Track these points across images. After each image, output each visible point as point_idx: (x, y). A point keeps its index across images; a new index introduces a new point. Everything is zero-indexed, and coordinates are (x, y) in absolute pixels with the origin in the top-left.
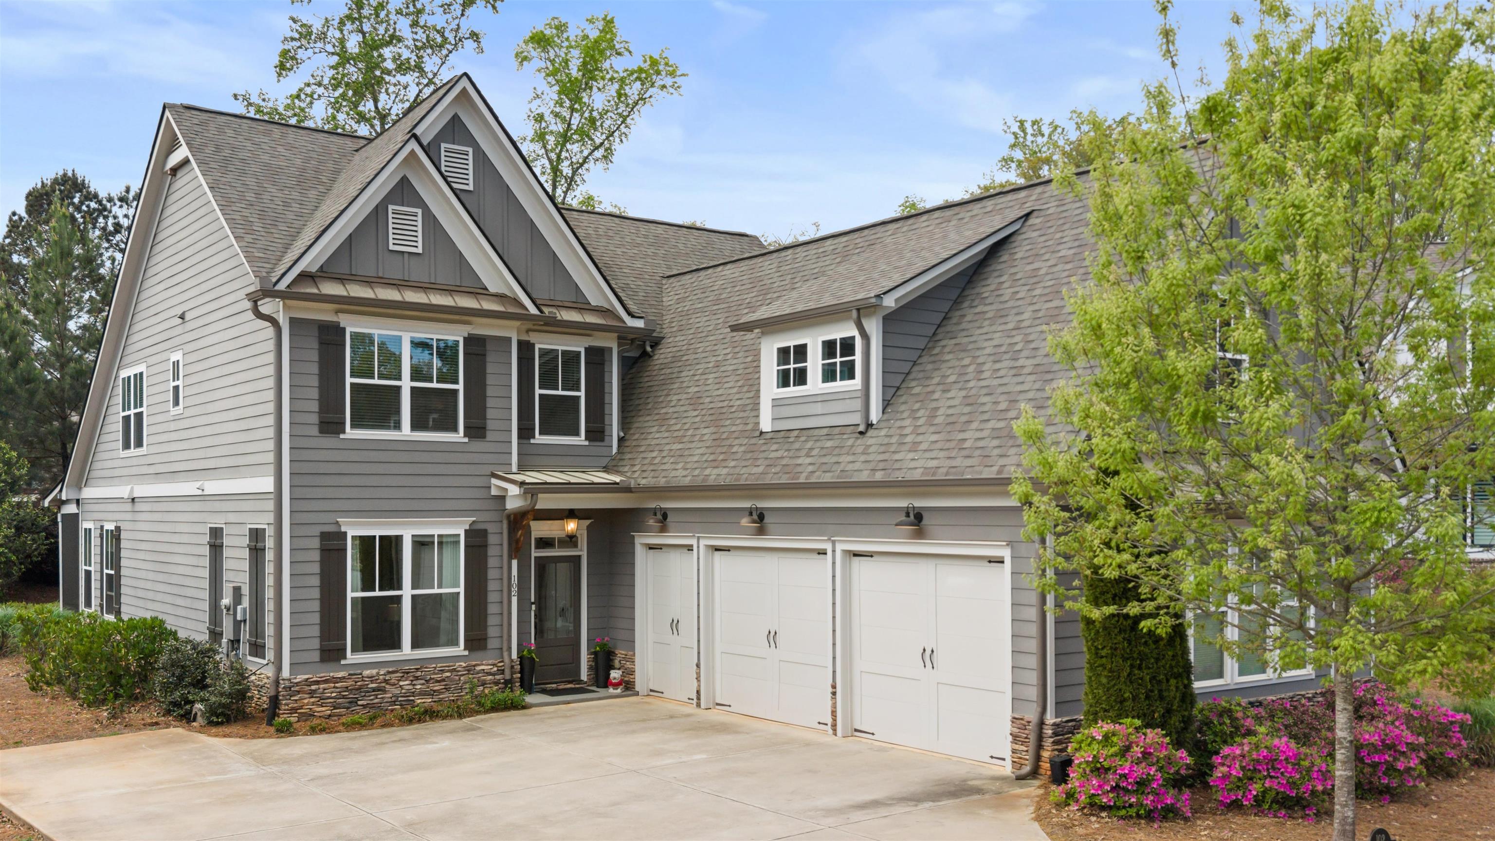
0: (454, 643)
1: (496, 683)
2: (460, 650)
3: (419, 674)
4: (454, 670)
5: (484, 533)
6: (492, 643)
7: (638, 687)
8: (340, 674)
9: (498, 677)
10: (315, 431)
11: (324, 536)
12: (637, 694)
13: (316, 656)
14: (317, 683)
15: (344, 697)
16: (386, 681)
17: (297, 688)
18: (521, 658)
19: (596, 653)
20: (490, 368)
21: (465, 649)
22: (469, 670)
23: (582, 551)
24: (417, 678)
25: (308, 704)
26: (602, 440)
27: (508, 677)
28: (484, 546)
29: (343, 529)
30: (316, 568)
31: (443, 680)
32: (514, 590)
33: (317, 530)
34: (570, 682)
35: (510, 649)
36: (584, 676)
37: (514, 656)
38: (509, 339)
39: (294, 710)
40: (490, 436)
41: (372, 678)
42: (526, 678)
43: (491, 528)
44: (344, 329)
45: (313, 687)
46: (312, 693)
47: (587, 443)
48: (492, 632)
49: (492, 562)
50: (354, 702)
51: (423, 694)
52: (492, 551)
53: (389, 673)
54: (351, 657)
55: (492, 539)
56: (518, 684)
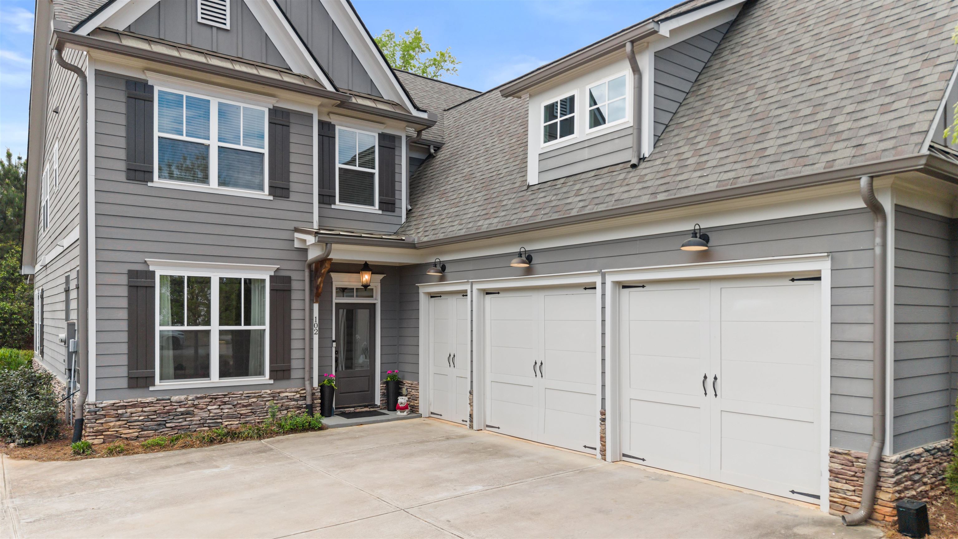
0: (261, 373)
1: (299, 408)
2: (266, 379)
3: (226, 399)
4: (260, 396)
5: (288, 280)
6: (295, 374)
7: (421, 411)
8: (149, 400)
9: (300, 403)
10: (122, 177)
11: (132, 274)
12: (420, 416)
13: (124, 383)
14: (125, 407)
15: (152, 420)
16: (194, 406)
17: (102, 412)
18: (322, 387)
19: (387, 383)
20: (293, 138)
21: (270, 378)
22: (274, 396)
23: (377, 300)
24: (225, 403)
25: (114, 427)
26: (394, 211)
27: (309, 402)
28: (289, 291)
29: (151, 268)
30: (124, 303)
31: (250, 405)
32: (316, 329)
33: (125, 268)
34: (366, 406)
35: (311, 378)
36: (378, 402)
37: (316, 384)
38: (311, 116)
39: (100, 432)
40: (293, 196)
41: (180, 403)
42: (327, 403)
43: (294, 276)
44: (152, 87)
45: (120, 412)
46: (119, 417)
47: (380, 212)
48: (295, 364)
49: (295, 305)
50: (163, 424)
51: (230, 417)
52: (295, 295)
53: (197, 398)
54: (159, 385)
55: (295, 285)
56: (318, 409)
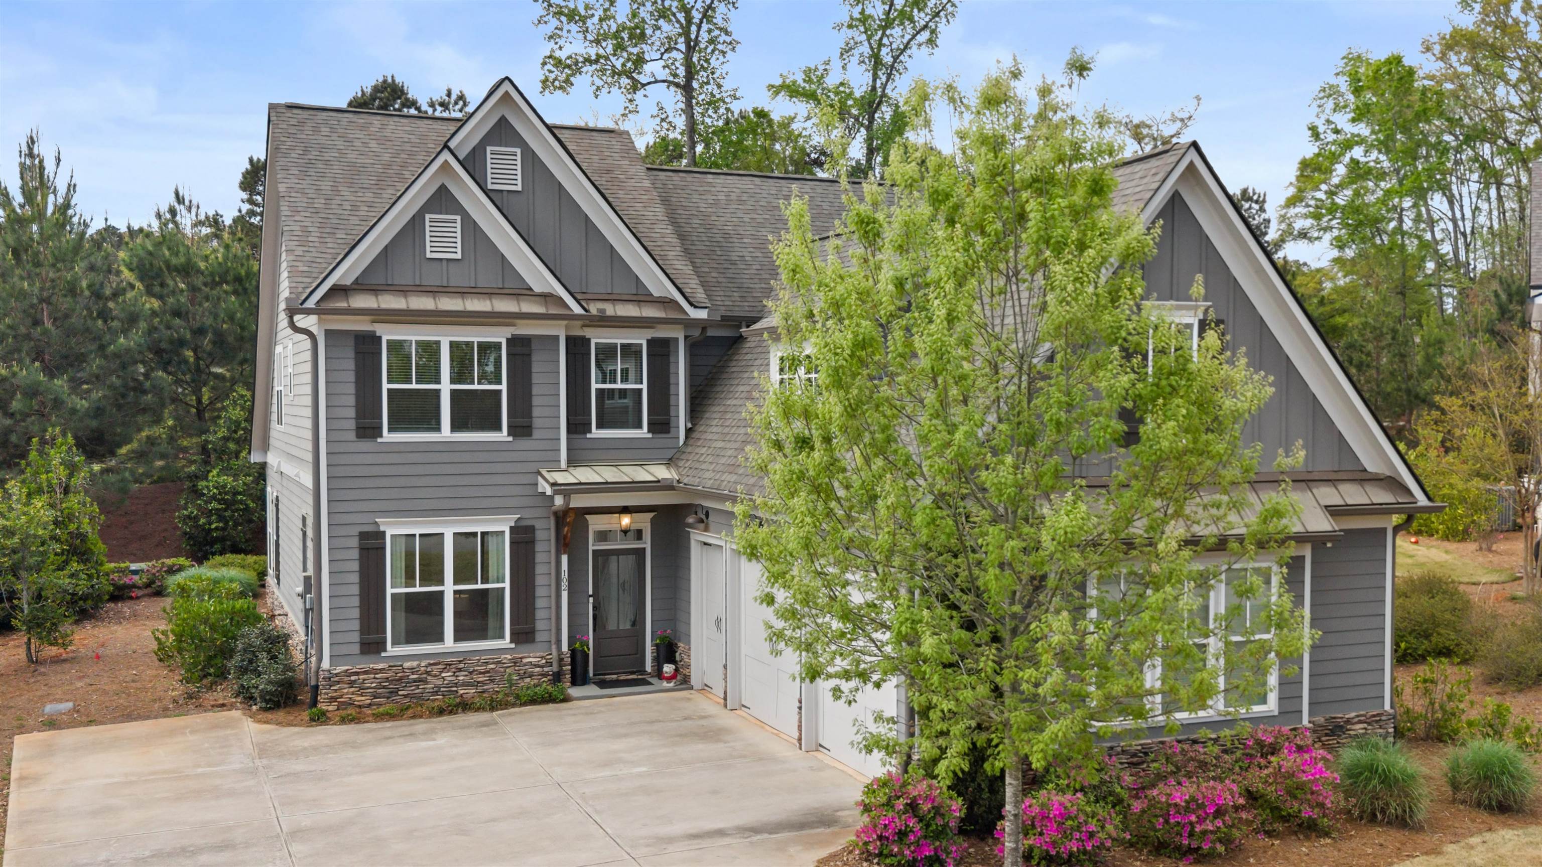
0: (501, 636)
1: (545, 675)
2: (506, 642)
3: (462, 666)
4: (500, 662)
5: (531, 529)
6: (540, 637)
7: (693, 681)
8: (380, 666)
9: (546, 669)
10: (352, 436)
11: (363, 536)
12: (692, 688)
13: (356, 649)
14: (357, 674)
15: (384, 687)
16: (427, 673)
17: (336, 679)
18: (573, 652)
19: (657, 645)
20: (536, 367)
21: (511, 642)
22: (515, 662)
23: (647, 544)
24: (460, 670)
25: (347, 694)
26: (668, 432)
27: (555, 668)
28: (532, 542)
29: (382, 529)
30: (355, 566)
31: (488, 672)
32: (565, 584)
33: (356, 530)
34: (632, 673)
35: (559, 642)
36: (649, 668)
37: (565, 648)
38: (557, 338)
39: (333, 699)
40: (536, 434)
41: (413, 670)
42: (579, 671)
43: (538, 524)
44: (380, 338)
45: (353, 678)
46: (352, 684)
47: (650, 435)
48: (540, 625)
49: (540, 558)
50: (395, 692)
51: (465, 685)
52: (539, 547)
53: (431, 665)
54: (392, 650)
55: (540, 535)
56: (568, 676)
